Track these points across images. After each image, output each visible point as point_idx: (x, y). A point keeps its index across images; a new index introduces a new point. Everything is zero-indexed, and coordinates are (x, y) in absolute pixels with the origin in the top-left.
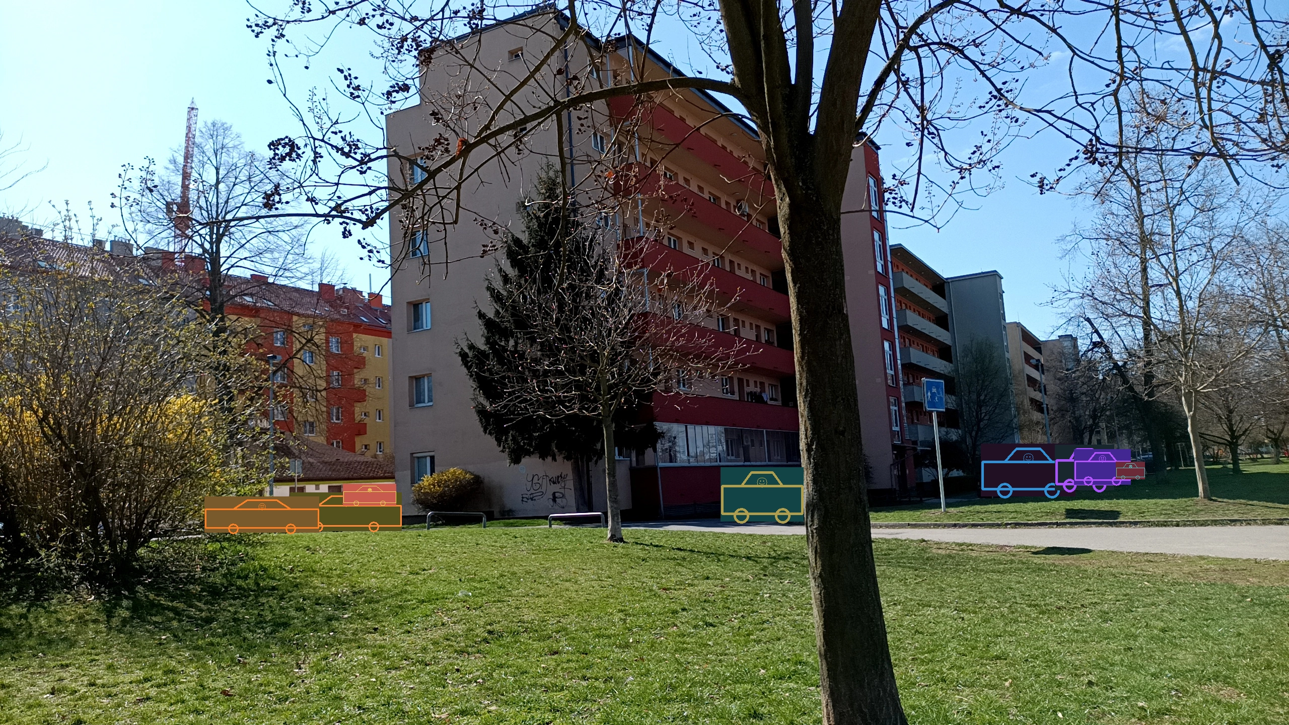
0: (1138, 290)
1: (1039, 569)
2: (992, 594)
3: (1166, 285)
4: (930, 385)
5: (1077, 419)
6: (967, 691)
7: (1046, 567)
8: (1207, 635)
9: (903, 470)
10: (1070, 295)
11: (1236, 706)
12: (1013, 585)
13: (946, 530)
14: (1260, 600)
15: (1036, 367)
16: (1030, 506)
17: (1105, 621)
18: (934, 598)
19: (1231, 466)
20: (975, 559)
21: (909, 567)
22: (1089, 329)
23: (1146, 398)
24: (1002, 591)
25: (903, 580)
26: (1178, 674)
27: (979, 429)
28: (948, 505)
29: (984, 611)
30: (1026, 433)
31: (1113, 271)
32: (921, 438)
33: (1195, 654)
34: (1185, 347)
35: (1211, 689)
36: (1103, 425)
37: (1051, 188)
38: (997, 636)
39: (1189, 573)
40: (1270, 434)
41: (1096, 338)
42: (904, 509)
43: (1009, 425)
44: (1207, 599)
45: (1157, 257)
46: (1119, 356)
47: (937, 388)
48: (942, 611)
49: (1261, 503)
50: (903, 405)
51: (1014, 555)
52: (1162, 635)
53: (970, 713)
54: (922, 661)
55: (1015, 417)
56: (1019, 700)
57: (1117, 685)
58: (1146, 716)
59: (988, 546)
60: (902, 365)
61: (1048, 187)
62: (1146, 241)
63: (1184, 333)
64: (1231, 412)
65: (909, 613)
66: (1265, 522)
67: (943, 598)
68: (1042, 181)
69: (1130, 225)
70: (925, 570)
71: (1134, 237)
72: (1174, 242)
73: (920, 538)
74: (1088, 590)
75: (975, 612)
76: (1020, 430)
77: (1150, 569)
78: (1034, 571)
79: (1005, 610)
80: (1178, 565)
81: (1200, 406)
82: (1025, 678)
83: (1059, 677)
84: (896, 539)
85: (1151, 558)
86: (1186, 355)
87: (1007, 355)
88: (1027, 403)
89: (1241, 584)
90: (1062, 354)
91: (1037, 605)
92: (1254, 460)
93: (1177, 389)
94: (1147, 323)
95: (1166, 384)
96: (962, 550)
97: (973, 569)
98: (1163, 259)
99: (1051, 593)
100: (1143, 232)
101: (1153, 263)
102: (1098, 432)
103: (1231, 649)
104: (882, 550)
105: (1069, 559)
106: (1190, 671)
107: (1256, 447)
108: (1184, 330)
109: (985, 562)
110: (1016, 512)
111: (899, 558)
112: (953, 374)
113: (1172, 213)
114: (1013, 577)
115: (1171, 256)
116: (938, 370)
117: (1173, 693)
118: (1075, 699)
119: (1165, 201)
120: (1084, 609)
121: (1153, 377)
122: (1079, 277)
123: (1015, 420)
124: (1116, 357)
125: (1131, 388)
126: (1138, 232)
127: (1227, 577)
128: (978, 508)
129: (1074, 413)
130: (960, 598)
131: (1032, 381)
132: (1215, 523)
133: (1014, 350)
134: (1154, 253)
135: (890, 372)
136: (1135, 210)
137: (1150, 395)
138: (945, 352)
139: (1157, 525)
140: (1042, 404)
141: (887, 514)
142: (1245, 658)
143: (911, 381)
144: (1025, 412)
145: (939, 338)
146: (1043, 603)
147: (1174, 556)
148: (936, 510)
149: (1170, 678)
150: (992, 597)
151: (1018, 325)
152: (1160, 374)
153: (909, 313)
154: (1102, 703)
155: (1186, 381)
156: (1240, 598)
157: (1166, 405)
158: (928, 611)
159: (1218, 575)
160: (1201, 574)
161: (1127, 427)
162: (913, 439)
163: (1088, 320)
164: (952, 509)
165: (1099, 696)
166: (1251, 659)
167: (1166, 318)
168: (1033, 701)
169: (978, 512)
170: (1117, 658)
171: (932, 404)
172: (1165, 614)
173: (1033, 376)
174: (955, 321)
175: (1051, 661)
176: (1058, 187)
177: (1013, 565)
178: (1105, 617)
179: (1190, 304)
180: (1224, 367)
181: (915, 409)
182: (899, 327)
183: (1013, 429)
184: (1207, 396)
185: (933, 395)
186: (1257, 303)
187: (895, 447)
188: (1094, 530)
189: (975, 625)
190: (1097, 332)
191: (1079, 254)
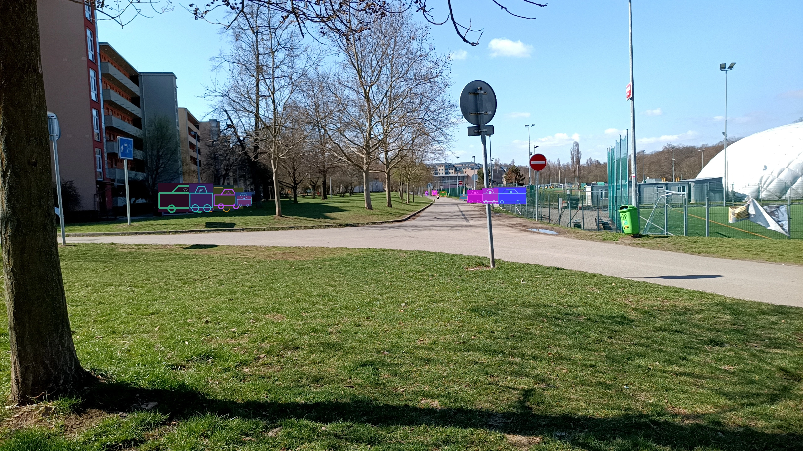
0: (253, 97)
1: (186, 258)
2: (155, 275)
3: (268, 96)
4: (123, 142)
5: (217, 170)
6: (130, 336)
7: (190, 256)
8: (272, 288)
9: (104, 198)
10: (216, 94)
11: (281, 324)
12: (169, 268)
13: (130, 237)
14: (298, 267)
15: (194, 136)
16: (185, 220)
17: (221, 285)
18: (116, 280)
19: (293, 199)
20: (146, 254)
21: (100, 261)
22: (226, 117)
23: (253, 159)
24: (162, 272)
25: (95, 270)
26: (255, 310)
27: (157, 173)
28: (132, 221)
29: (149, 286)
30: (186, 177)
31: (241, 83)
32: (118, 177)
33: (265, 299)
34: (275, 132)
35: (269, 316)
36: (231, 174)
37: (202, 16)
38: (155, 300)
39: (267, 256)
40: (312, 183)
41: (229, 123)
42: (101, 224)
43: (177, 172)
44: (274, 269)
45: (265, 79)
46: (241, 135)
47: (128, 144)
48: (120, 288)
49: (305, 218)
50: (105, 155)
51: (172, 250)
52: (249, 290)
53: (129, 351)
54: (101, 322)
55: (181, 167)
56: (163, 338)
57: (222, 321)
58: (235, 336)
59: (156, 245)
60: (106, 127)
61: (200, 16)
62: (259, 68)
63: (275, 125)
64: (295, 170)
65: (97, 291)
66: (306, 228)
67: (122, 280)
68: (196, 10)
69: (251, 57)
70: (112, 263)
71: (253, 65)
72: (273, 72)
73: (111, 242)
74: (213, 268)
75: (142, 287)
76: (183, 175)
77: (248, 254)
78: (183, 259)
79: (162, 284)
80: (263, 252)
81: (281, 166)
82: (169, 324)
83: (189, 321)
84: (93, 244)
85: (249, 248)
86: (275, 137)
87: (177, 128)
88: (188, 159)
89: (291, 260)
90: (211, 131)
91: (182, 279)
92: (304, 196)
93: (270, 156)
94: (257, 117)
95: (263, 153)
96: (139, 249)
97: (144, 260)
98: (267, 81)
99: (191, 271)
100: (258, 63)
101: (262, 83)
102: (228, 179)
103: (282, 294)
104: (82, 251)
105: (204, 251)
106: (261, 308)
107: (305, 190)
108: (275, 123)
109: (153, 255)
110: (176, 224)
111: (93, 256)
112: (141, 137)
113: (273, 55)
114: (170, 264)
115: (272, 80)
116: (131, 133)
117: (251, 321)
118: (197, 332)
119: (270, 46)
120: (210, 279)
121: (258, 148)
122: (222, 83)
123: (180, 169)
124: (240, 134)
125: (246, 153)
126: (256, 62)
127: (285, 257)
128: (152, 222)
129: (215, 166)
130: (133, 278)
131: (192, 146)
132: (283, 228)
133: (182, 125)
134: (263, 76)
135: (96, 131)
136: (254, 48)
137: (256, 157)
138: (137, 122)
139: (254, 231)
140: (196, 159)
141: (88, 227)
142: (288, 298)
143: (112, 139)
144: (187, 164)
145: (133, 112)
146: (186, 278)
147: (260, 247)
148: (124, 224)
149: (250, 313)
150: (155, 277)
151: (186, 110)
152: (262, 146)
153: (112, 92)
154: (212, 332)
155: (274, 151)
156: (290, 267)
157: (264, 165)
158: (110, 289)
159: (280, 256)
160: (273, 256)
161: (244, 176)
162: (112, 178)
163: (226, 111)
164: (135, 223)
165: (211, 328)
166: (291, 298)
167: (267, 115)
168: (171, 337)
169: (152, 225)
170: (224, 305)
171: (124, 154)
172: (253, 279)
173: (193, 142)
174: (144, 101)
175: (185, 312)
176: (207, 17)
177: (171, 256)
178: (221, 283)
179: (280, 109)
180: (293, 145)
181: (113, 158)
182: (104, 101)
183: (179, 174)
184: (284, 161)
185: (125, 148)
186: (311, 113)
187: (98, 182)
188: (221, 234)
189: (141, 295)
190: (230, 118)
191: (222, 69)
